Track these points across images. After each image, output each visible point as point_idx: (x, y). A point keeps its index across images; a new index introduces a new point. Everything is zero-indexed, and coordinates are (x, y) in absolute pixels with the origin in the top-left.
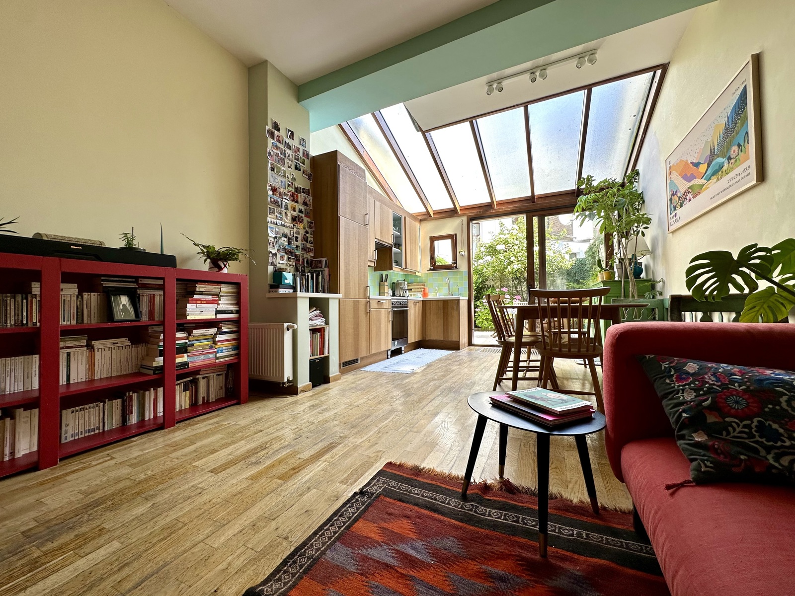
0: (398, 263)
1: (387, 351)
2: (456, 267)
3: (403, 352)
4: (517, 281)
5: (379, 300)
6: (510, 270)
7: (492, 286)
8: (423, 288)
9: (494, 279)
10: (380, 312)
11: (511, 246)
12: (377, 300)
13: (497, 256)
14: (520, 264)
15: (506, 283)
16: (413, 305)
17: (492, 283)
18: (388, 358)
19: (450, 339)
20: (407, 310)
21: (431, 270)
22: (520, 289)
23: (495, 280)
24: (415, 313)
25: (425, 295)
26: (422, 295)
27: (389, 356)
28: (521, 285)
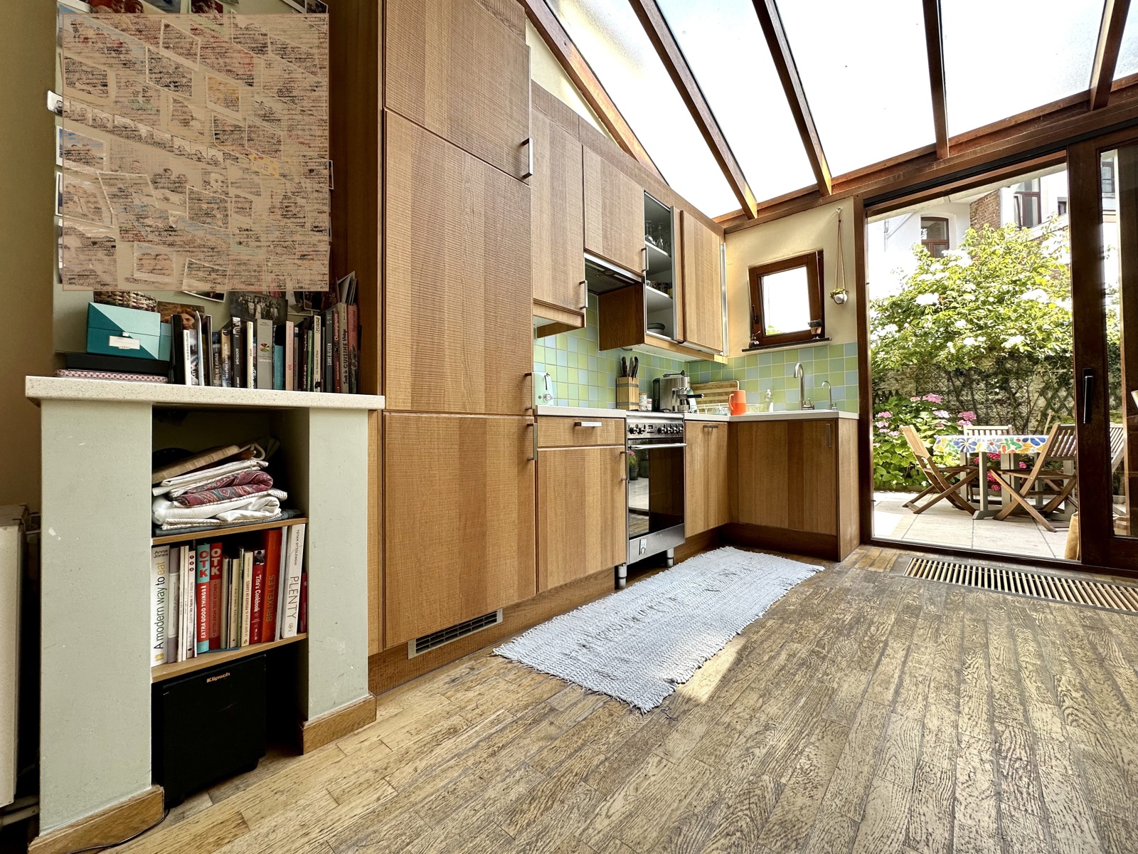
0: (663, 328)
1: (617, 569)
2: (822, 336)
3: (671, 562)
4: (962, 379)
5: (577, 420)
6: (953, 351)
7: (894, 392)
8: (733, 392)
9: (899, 378)
10: (582, 457)
11: (955, 294)
12: (571, 421)
13: (915, 322)
14: (982, 335)
15: (930, 385)
16: (701, 435)
17: (895, 386)
18: (618, 588)
19: (807, 528)
20: (681, 449)
21: (752, 347)
22: (969, 398)
23: (902, 379)
24: (707, 455)
25: (736, 407)
26: (729, 408)
27: (623, 582)
28: (971, 388)
